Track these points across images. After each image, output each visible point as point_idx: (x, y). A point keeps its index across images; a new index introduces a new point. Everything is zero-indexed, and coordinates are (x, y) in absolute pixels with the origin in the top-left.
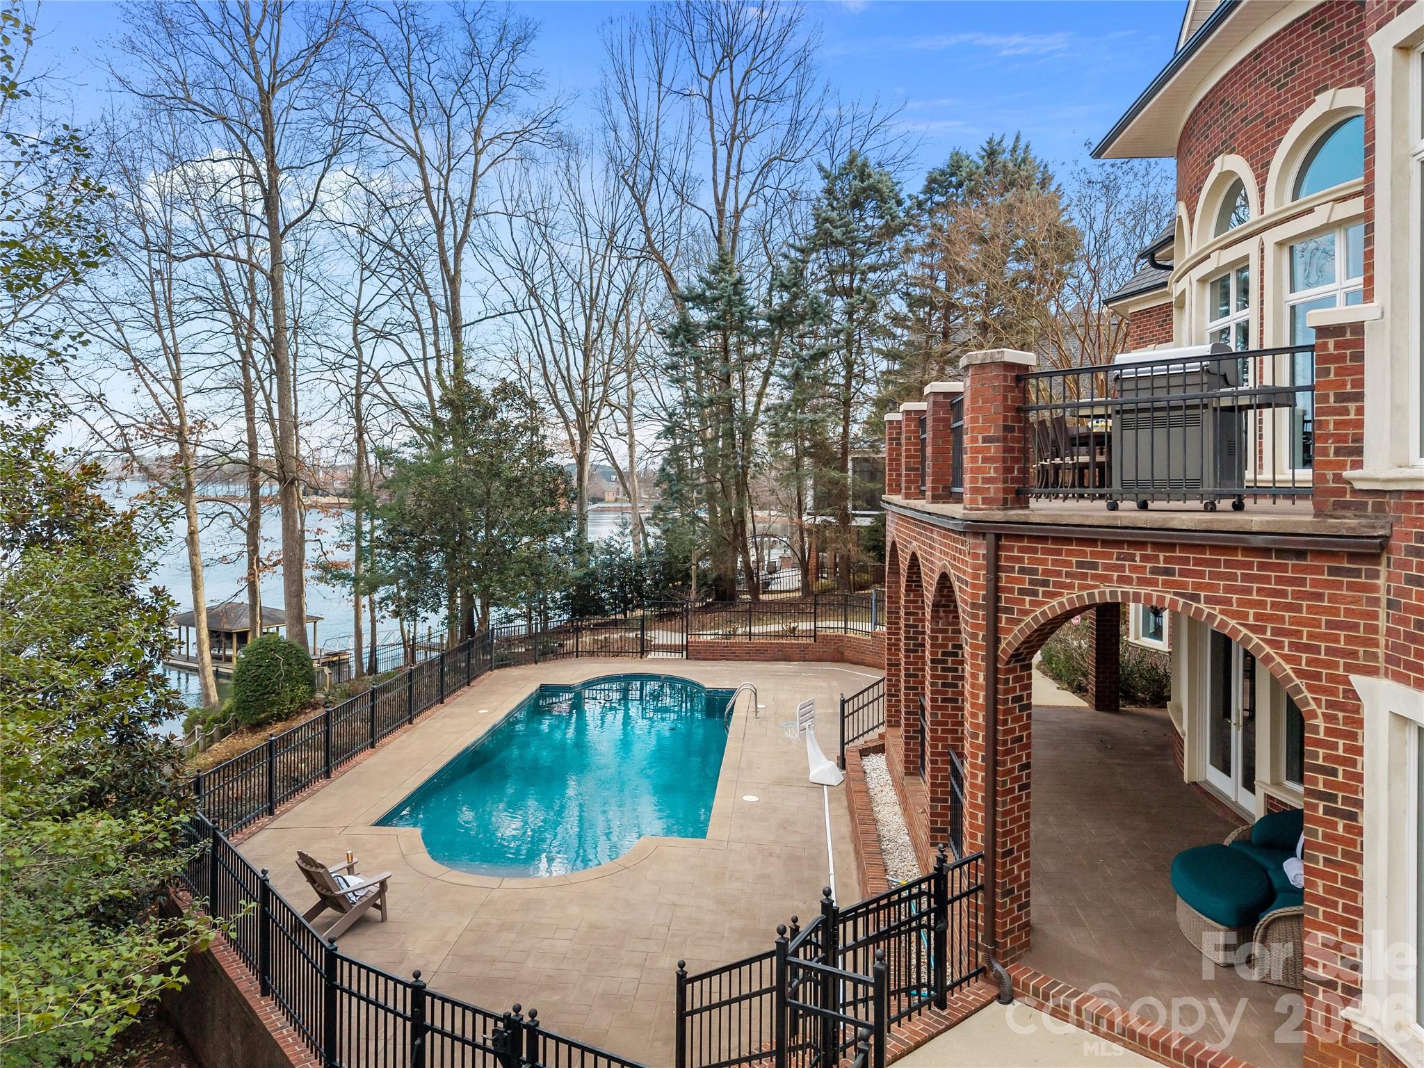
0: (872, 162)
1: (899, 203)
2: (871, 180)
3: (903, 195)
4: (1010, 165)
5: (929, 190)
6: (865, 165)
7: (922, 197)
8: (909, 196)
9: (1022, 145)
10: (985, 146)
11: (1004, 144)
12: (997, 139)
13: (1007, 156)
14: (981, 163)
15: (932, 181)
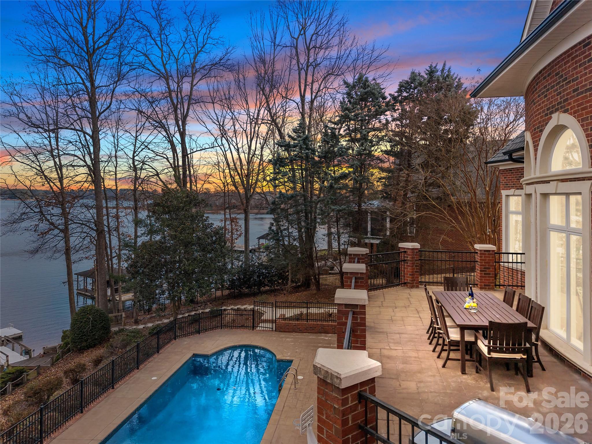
0: (370, 79)
1: (384, 98)
2: (369, 89)
3: (387, 94)
4: (441, 79)
5: (400, 91)
6: (367, 80)
7: (396, 94)
8: (390, 94)
9: (447, 68)
10: (428, 68)
11: (438, 67)
12: (434, 65)
13: (439, 73)
14: (426, 76)
15: (401, 86)
